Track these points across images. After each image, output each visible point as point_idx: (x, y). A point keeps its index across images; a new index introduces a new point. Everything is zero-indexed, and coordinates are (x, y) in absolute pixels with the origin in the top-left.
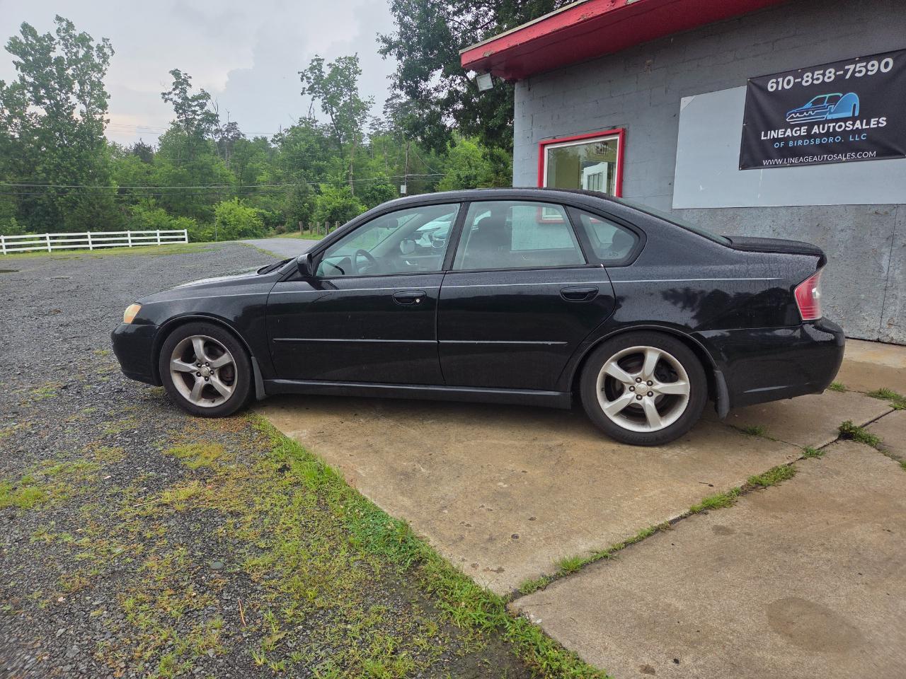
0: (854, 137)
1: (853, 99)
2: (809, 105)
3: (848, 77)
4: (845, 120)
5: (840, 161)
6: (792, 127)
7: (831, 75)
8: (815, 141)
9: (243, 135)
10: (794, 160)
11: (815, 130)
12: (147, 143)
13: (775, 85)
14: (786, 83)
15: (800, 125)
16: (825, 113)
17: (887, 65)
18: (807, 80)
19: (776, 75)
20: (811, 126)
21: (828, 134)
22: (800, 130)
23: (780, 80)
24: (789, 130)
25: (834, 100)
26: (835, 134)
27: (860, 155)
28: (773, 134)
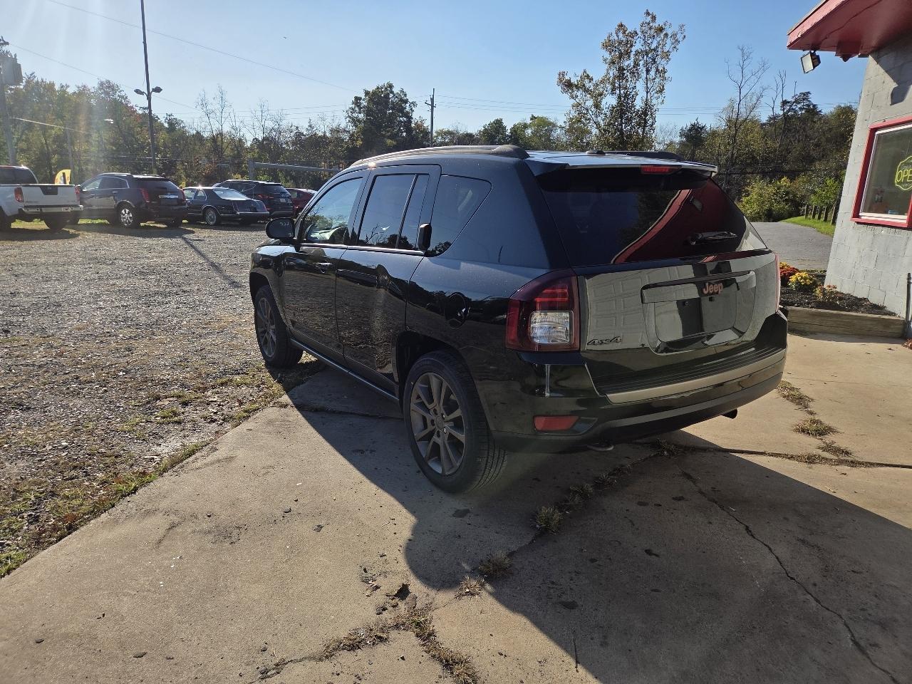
9: (814, 106)
12: (702, 122)
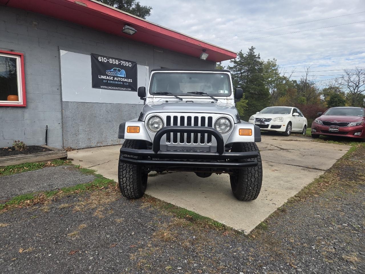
0: (125, 84)
1: (123, 72)
2: (112, 70)
3: (122, 65)
4: (123, 78)
5: (123, 90)
6: (109, 76)
7: (117, 62)
8: (116, 82)
10: (111, 88)
11: (115, 79)
13: (101, 59)
14: (105, 60)
15: (111, 76)
16: (117, 74)
17: (130, 65)
18: (111, 61)
19: (101, 56)
20: (114, 77)
21: (118, 81)
22: (111, 78)
23: (102, 58)
24: (107, 77)
25: (119, 71)
26: (120, 81)
27: (128, 89)
28: (102, 77)
